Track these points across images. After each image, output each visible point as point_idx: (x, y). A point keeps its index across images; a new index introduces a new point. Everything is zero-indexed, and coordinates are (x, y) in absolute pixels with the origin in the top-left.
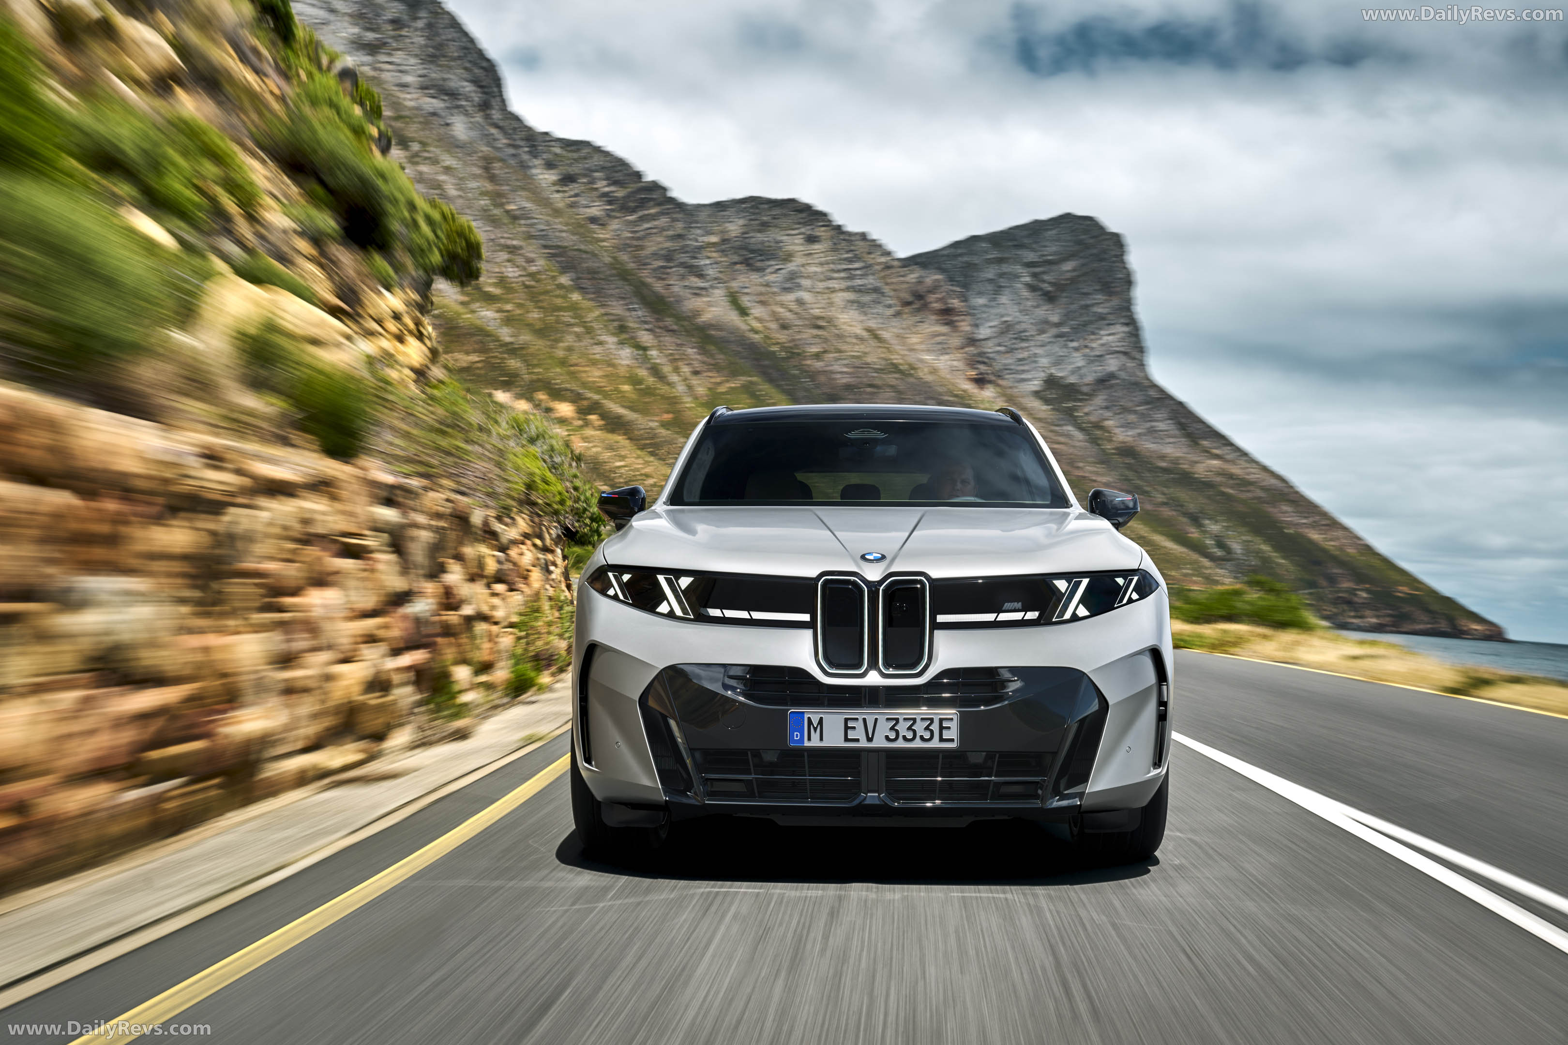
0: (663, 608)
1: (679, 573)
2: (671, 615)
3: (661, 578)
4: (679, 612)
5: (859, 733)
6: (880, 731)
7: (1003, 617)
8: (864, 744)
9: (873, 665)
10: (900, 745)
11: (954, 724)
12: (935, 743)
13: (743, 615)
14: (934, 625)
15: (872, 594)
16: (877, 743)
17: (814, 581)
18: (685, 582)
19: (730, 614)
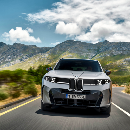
1: (54, 77)
2: (53, 82)
3: (52, 78)
5: (74, 97)
6: (76, 97)
7: (91, 84)
8: (74, 98)
9: (76, 89)
10: (79, 98)
11: (85, 97)
12: (83, 99)
13: (61, 83)
14: (83, 85)
15: (76, 81)
16: (76, 98)
17: (69, 79)
18: (55, 79)
19: (60, 82)
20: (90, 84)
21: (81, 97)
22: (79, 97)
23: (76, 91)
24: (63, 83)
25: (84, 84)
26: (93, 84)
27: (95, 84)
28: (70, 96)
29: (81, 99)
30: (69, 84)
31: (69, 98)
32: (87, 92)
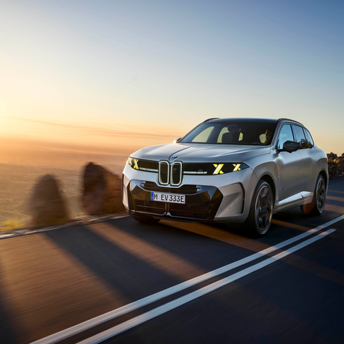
1: (136, 159)
2: (135, 168)
4: (137, 168)
5: (164, 198)
6: (168, 198)
7: (198, 173)
8: (165, 201)
9: (169, 183)
10: (173, 202)
11: (184, 198)
12: (180, 202)
13: (145, 169)
14: (183, 174)
15: (170, 166)
16: (168, 201)
17: (158, 162)
18: (137, 161)
19: (143, 169)
20: (195, 173)
21: (177, 198)
22: (173, 197)
23: (169, 186)
24: (148, 170)
25: (184, 172)
26: (202, 173)
27: (205, 173)
28: (159, 197)
29: (176, 202)
30: (158, 172)
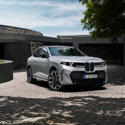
0: (70, 66)
1: (72, 62)
2: (71, 66)
3: (70, 63)
4: (72, 66)
5: (89, 77)
6: (91, 76)
8: (90, 78)
10: (93, 78)
11: (97, 76)
12: (95, 77)
13: (79, 66)
15: (90, 64)
16: (91, 78)
17: (85, 63)
18: (73, 63)
20: (98, 66)
21: (94, 76)
22: (93, 76)
23: (90, 72)
25: (95, 66)
26: (100, 66)
28: (87, 77)
29: (94, 78)
30: (85, 67)
31: (86, 78)
32: (97, 72)
